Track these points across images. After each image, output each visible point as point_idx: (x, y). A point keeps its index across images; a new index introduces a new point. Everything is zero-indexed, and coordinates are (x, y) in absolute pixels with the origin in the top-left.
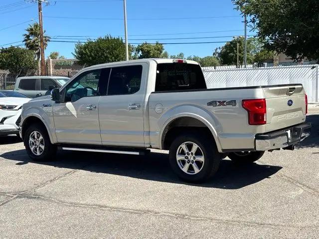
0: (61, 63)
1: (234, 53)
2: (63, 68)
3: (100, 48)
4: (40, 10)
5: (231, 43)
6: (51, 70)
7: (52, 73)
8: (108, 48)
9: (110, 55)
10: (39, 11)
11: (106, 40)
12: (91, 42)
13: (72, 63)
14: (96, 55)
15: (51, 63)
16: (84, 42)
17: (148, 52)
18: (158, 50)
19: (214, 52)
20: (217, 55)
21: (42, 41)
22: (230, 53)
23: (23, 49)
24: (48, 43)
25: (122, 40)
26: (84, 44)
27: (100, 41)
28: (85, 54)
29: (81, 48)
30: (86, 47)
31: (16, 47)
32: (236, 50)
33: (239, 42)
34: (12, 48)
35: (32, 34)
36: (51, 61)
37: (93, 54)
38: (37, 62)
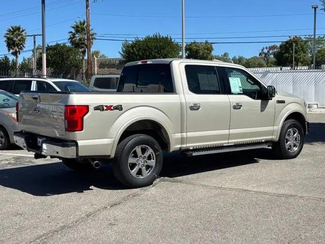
0: (106, 62)
1: (290, 53)
2: (108, 68)
3: (148, 47)
4: (87, 6)
5: (287, 42)
6: (96, 69)
7: (96, 73)
8: (156, 47)
9: (159, 54)
10: (87, 8)
11: (154, 39)
12: (139, 41)
13: (118, 62)
14: (143, 54)
15: (96, 62)
16: (131, 40)
17: (197, 52)
18: (208, 49)
19: (261, 51)
20: (263, 55)
21: (88, 39)
22: (284, 53)
23: (69, 48)
24: (94, 41)
25: (171, 39)
26: (131, 42)
27: (148, 40)
28: (132, 53)
29: (128, 47)
30: (133, 46)
31: (62, 45)
32: (292, 50)
33: (296, 42)
34: (58, 45)
35: (77, 31)
36: (96, 60)
37: (140, 53)
38: (82, 61)
